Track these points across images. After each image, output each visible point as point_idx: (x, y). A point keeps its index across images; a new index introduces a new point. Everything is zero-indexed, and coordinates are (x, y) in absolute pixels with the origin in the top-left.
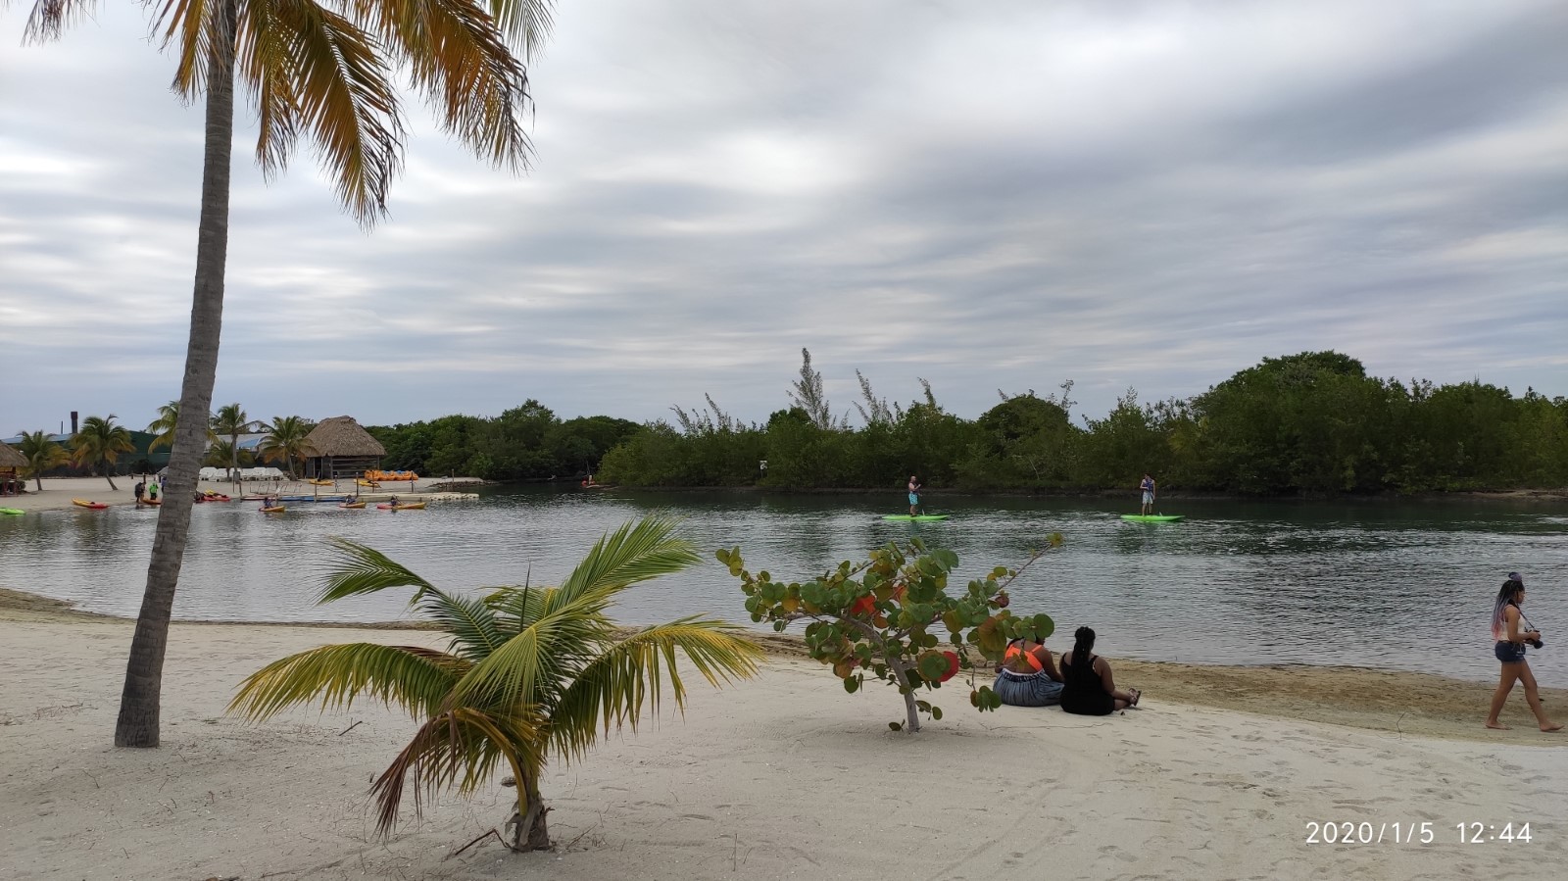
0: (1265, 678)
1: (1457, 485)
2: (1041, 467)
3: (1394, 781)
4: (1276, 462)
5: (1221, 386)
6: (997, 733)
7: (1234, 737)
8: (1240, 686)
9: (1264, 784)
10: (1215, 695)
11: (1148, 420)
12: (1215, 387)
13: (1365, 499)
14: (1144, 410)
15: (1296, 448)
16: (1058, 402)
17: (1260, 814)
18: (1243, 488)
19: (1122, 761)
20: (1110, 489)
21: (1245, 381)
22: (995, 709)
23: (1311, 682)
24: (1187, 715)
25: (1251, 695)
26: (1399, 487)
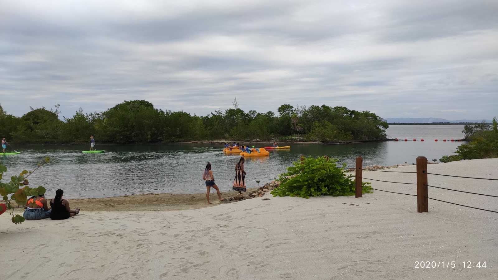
0: (122, 200)
1: (177, 140)
2: (47, 134)
3: (155, 225)
4: (128, 133)
5: (111, 109)
6: (24, 231)
7: (110, 219)
8: (114, 203)
9: (117, 233)
10: (106, 207)
11: (87, 119)
12: (109, 109)
13: (153, 144)
14: (85, 115)
15: (134, 129)
16: (54, 111)
17: (115, 242)
18: (118, 141)
19: (71, 233)
20: (73, 142)
21: (119, 108)
22: (22, 223)
23: (135, 199)
24: (95, 214)
25: (117, 205)
26: (162, 140)
